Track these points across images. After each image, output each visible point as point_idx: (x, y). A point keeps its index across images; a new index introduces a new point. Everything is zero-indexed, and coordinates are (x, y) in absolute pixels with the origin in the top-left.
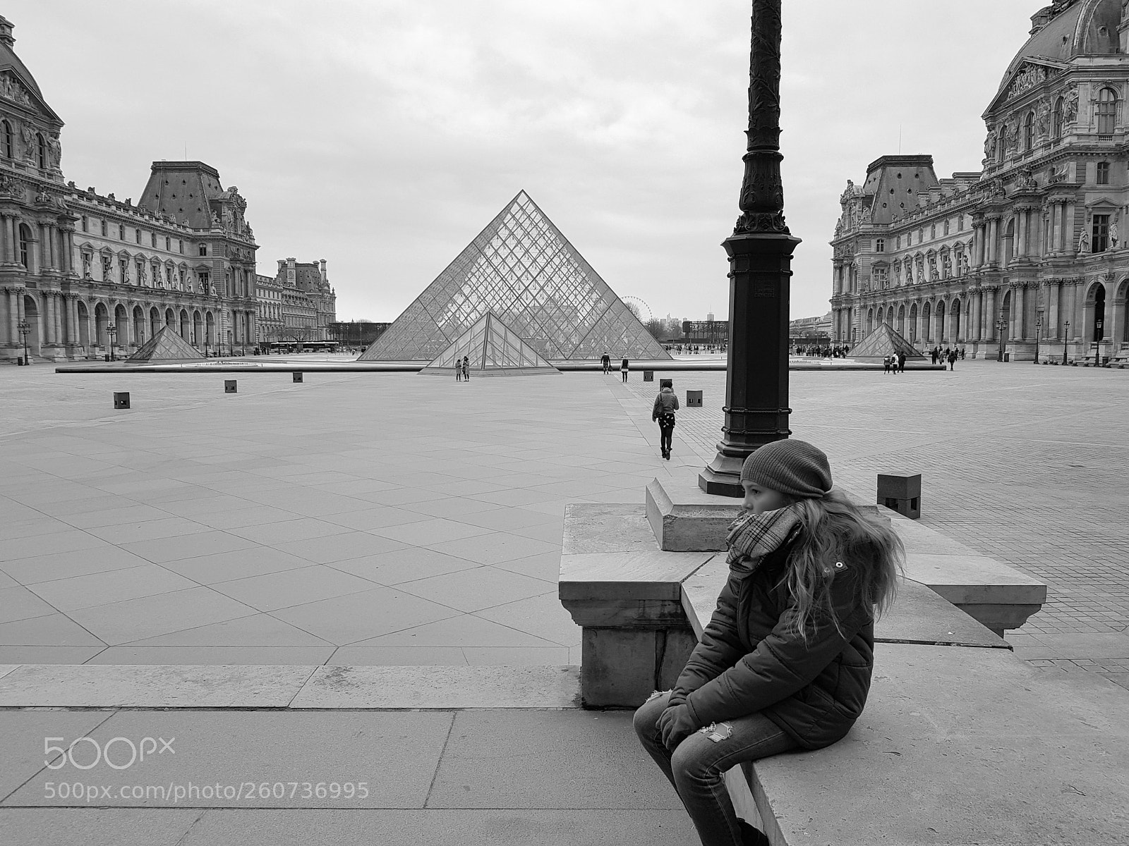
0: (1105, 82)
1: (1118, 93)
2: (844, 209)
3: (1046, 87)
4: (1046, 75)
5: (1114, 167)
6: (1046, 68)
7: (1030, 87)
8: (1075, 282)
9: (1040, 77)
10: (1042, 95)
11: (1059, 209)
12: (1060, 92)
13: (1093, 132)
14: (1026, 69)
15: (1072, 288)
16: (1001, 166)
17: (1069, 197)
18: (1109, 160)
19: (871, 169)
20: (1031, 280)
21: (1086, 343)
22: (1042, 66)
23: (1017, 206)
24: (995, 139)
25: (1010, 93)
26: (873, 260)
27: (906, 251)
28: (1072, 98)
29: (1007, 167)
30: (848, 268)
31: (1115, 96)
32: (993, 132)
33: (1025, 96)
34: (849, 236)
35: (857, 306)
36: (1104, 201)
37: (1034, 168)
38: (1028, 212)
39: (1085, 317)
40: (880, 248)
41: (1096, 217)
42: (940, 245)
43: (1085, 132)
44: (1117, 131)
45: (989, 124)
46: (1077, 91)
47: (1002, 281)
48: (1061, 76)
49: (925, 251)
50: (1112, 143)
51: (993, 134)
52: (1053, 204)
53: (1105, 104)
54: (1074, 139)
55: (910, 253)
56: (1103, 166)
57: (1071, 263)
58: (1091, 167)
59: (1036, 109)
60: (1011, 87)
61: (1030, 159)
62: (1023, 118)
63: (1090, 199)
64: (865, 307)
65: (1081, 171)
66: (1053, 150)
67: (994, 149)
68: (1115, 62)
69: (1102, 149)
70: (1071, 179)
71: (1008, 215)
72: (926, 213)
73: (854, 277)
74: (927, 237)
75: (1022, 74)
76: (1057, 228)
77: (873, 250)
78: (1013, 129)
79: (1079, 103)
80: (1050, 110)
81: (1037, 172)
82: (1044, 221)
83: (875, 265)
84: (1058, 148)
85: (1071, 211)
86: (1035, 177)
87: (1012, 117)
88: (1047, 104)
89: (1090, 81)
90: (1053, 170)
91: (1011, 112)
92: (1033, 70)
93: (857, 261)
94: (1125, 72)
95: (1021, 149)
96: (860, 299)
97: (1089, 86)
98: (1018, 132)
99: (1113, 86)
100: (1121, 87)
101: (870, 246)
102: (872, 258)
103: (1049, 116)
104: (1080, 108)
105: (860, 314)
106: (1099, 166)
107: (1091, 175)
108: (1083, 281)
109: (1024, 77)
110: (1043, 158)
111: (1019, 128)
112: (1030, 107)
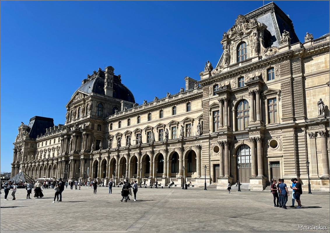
0: (100, 102)
2: (19, 132)
3: (84, 100)
5: (102, 126)
7: (80, 99)
8: (90, 160)
9: (83, 97)
10: (83, 102)
11: (85, 136)
12: (88, 102)
13: (97, 115)
15: (88, 161)
16: (70, 122)
17: (89, 133)
18: (101, 124)
19: (31, 120)
20: (77, 158)
22: (84, 94)
27: (41, 148)
28: (90, 104)
29: (72, 122)
33: (79, 102)
34: (20, 141)
36: (100, 136)
37: (80, 123)
38: (77, 137)
39: (93, 171)
40: (32, 146)
41: (97, 140)
43: (94, 114)
44: (103, 116)
46: (92, 102)
47: (69, 158)
48: (88, 97)
49: (47, 148)
50: (102, 119)
53: (100, 108)
54: (91, 116)
57: (89, 153)
58: (96, 125)
59: (81, 106)
60: (74, 99)
61: (79, 121)
62: (77, 108)
63: (96, 135)
65: (93, 125)
66: (85, 118)
68: (103, 97)
69: (99, 120)
70: (90, 128)
71: (72, 137)
73: (21, 156)
74: (48, 143)
76: (85, 142)
77: (29, 147)
78: (74, 111)
84: (87, 118)
85: (90, 137)
87: (74, 108)
88: (84, 105)
89: (96, 100)
90: (85, 125)
91: (74, 106)
92: (80, 94)
93: (23, 150)
94: (106, 100)
95: (77, 118)
96: (22, 164)
97: (96, 102)
98: (76, 112)
99: (102, 103)
100: (104, 104)
101: (28, 145)
102: (28, 150)
103: (84, 108)
104: (93, 107)
105: (22, 169)
106: (98, 125)
107: (96, 128)
108: (92, 159)
109: (78, 96)
110: (82, 121)
111: (76, 111)
112: (79, 105)
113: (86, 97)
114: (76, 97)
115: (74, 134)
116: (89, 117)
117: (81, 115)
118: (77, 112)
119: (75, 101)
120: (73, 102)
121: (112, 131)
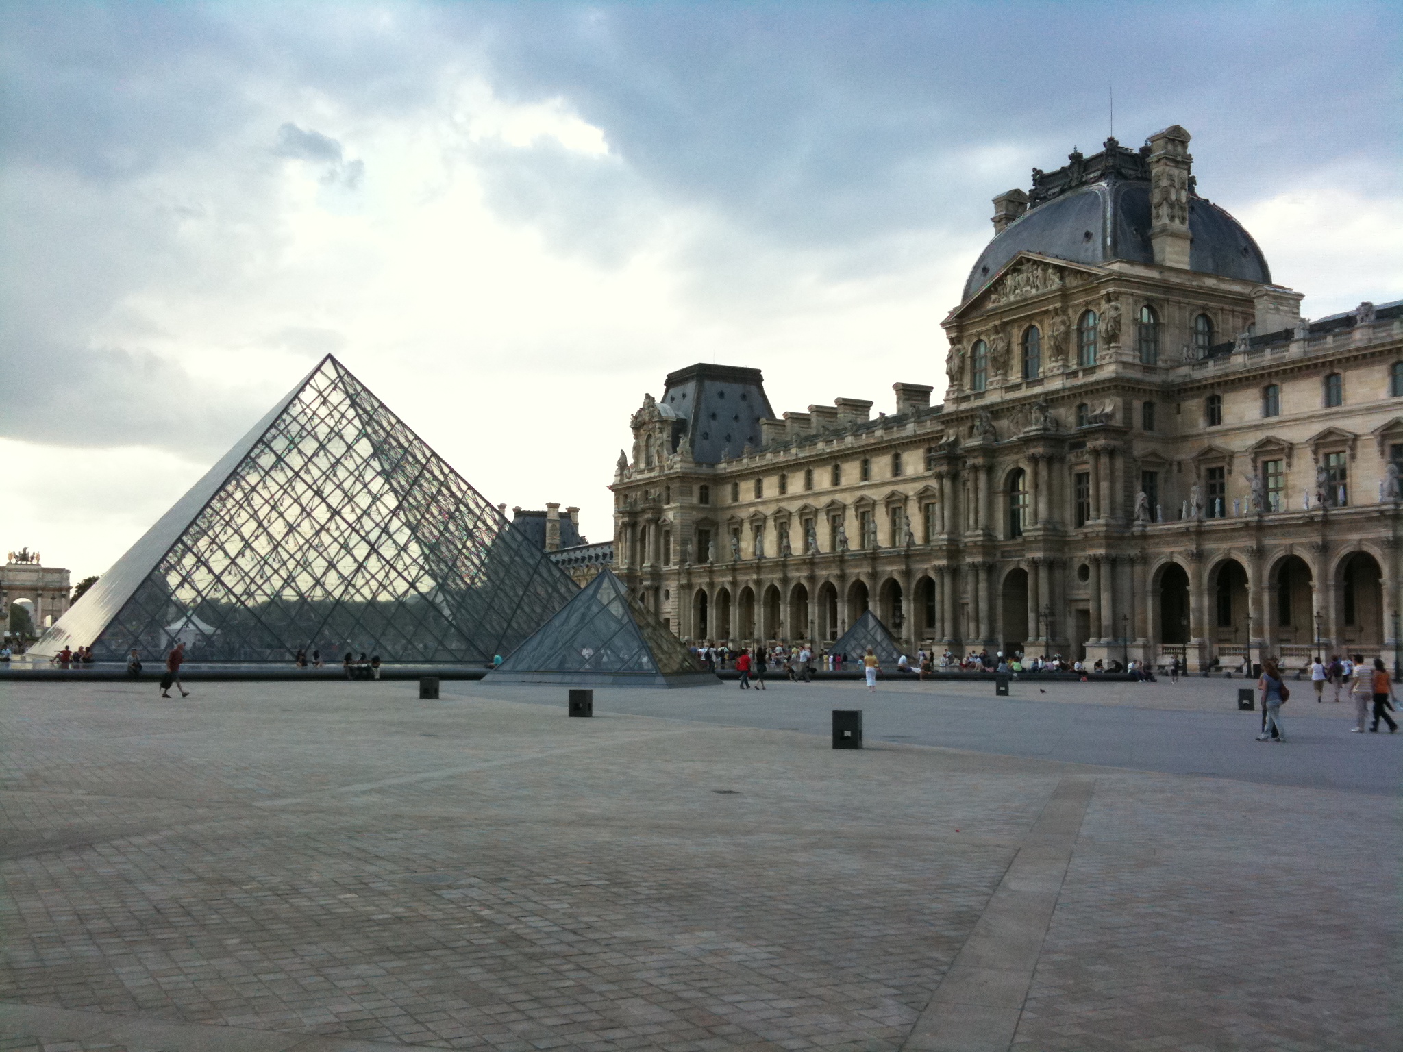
0: (1147, 298)
1: (1160, 314)
2: (637, 436)
3: (1065, 295)
4: (1062, 279)
5: (1159, 409)
6: (1060, 270)
7: (1034, 291)
8: (1132, 561)
9: (1053, 281)
10: (1059, 305)
11: (1104, 460)
12: (1087, 303)
13: (1137, 361)
14: (1024, 268)
15: (1127, 569)
16: (981, 395)
17: (1118, 443)
18: (1155, 400)
19: (673, 381)
20: (1058, 555)
21: (1155, 647)
22: (1055, 267)
23: (1032, 451)
24: (963, 356)
25: (993, 297)
26: (695, 515)
27: (753, 504)
28: (1113, 313)
29: (993, 398)
30: (653, 527)
31: (1156, 317)
32: (960, 346)
33: (1026, 303)
34: (654, 477)
35: (672, 586)
36: (1154, 454)
37: (1051, 400)
38: (1050, 460)
39: (1149, 611)
40: (704, 498)
41: (1145, 473)
42: (824, 500)
43: (1129, 359)
44: (1160, 364)
45: (954, 335)
46: (1119, 305)
47: (999, 555)
48: (1091, 281)
49: (794, 507)
50: (1157, 379)
51: (959, 350)
52: (1096, 453)
53: (1147, 326)
54: (1120, 369)
55: (761, 508)
56: (1148, 406)
57: (1127, 534)
58: (1137, 404)
59: (1041, 322)
60: (996, 290)
61: (1037, 390)
62: (1017, 335)
63: (1139, 449)
64: (689, 586)
65: (1128, 409)
66: (1081, 380)
67: (961, 370)
68: (1155, 274)
69: (1150, 383)
70: (1118, 422)
71: (1007, 463)
72: (793, 451)
73: (662, 541)
74: (796, 484)
75: (1016, 274)
76: (1104, 485)
77: (695, 500)
78: (1001, 345)
79: (1123, 321)
80: (1070, 326)
81: (1054, 407)
82: (1070, 474)
83: (699, 523)
84: (1093, 378)
85: (1119, 463)
86: (1052, 412)
87: (996, 330)
88: (1065, 318)
89: (1132, 294)
90: (1082, 407)
91: (997, 322)
92: (1037, 269)
93: (670, 516)
94: (1167, 288)
95: (1015, 377)
96: (678, 573)
97: (1131, 300)
98: (1008, 351)
99: (1155, 306)
100: (1161, 306)
101: (691, 494)
102: (694, 513)
103: (1067, 333)
104: (1123, 328)
105: (679, 598)
106: (1145, 404)
107: (1138, 419)
108: (1145, 560)
109: (1021, 278)
110: (1063, 390)
111: (1009, 345)
112: (1030, 317)
113: (1071, 282)
114: (1010, 281)
115: (1039, 450)
116: (1108, 371)
117: (1048, 365)
118: (1017, 350)
119: (1004, 300)
120: (990, 306)
121: (1225, 433)
